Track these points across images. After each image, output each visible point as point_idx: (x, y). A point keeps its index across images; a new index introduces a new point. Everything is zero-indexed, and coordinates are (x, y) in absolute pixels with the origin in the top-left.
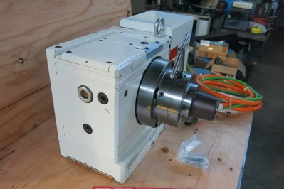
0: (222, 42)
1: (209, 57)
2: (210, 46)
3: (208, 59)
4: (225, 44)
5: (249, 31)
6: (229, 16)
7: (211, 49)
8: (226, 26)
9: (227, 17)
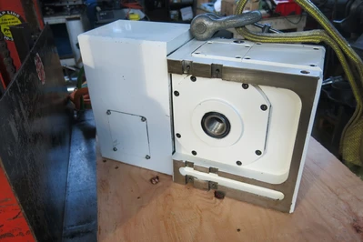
6: (98, 9)
8: (100, 21)
9: (96, 11)
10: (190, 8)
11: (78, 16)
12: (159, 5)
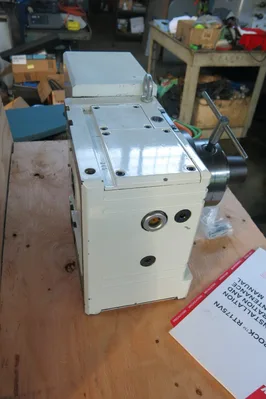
0: (44, 53)
1: (33, 79)
2: (28, 63)
3: (33, 83)
4: (49, 55)
5: (64, 28)
6: (30, 9)
7: (31, 67)
8: (31, 26)
9: (27, 12)
10: (141, 19)
11: (4, 17)
12: (106, 9)
